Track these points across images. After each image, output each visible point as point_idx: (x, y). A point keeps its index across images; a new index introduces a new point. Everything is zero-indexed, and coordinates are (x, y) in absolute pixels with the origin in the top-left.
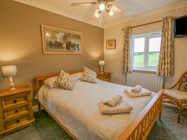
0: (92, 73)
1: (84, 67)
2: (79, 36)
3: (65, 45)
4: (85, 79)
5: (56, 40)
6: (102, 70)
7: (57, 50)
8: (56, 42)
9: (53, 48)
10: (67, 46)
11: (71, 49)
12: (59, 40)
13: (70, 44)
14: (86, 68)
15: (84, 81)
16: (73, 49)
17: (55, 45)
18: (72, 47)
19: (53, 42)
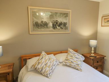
0: (77, 56)
1: (69, 49)
2: (67, 14)
3: (51, 25)
4: (68, 64)
5: (42, 20)
6: (93, 52)
7: (43, 29)
8: (42, 22)
9: (38, 28)
10: (53, 25)
11: (57, 27)
12: (45, 20)
13: (57, 23)
14: (71, 50)
15: (66, 65)
16: (59, 28)
17: (41, 25)
18: (59, 26)
19: (39, 22)
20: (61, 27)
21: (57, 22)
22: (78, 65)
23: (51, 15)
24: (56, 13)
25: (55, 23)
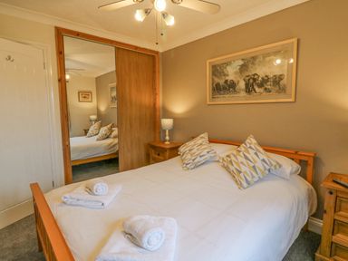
3: (242, 85)
5: (227, 78)
7: (227, 96)
8: (226, 81)
9: (220, 94)
10: (247, 85)
11: (257, 89)
12: (231, 77)
13: (255, 80)
16: (261, 90)
17: (225, 88)
18: (261, 85)
19: (222, 82)
20: (266, 89)
21: (256, 77)
22: (240, 172)
23: (242, 66)
24: (254, 58)
25: (251, 81)
